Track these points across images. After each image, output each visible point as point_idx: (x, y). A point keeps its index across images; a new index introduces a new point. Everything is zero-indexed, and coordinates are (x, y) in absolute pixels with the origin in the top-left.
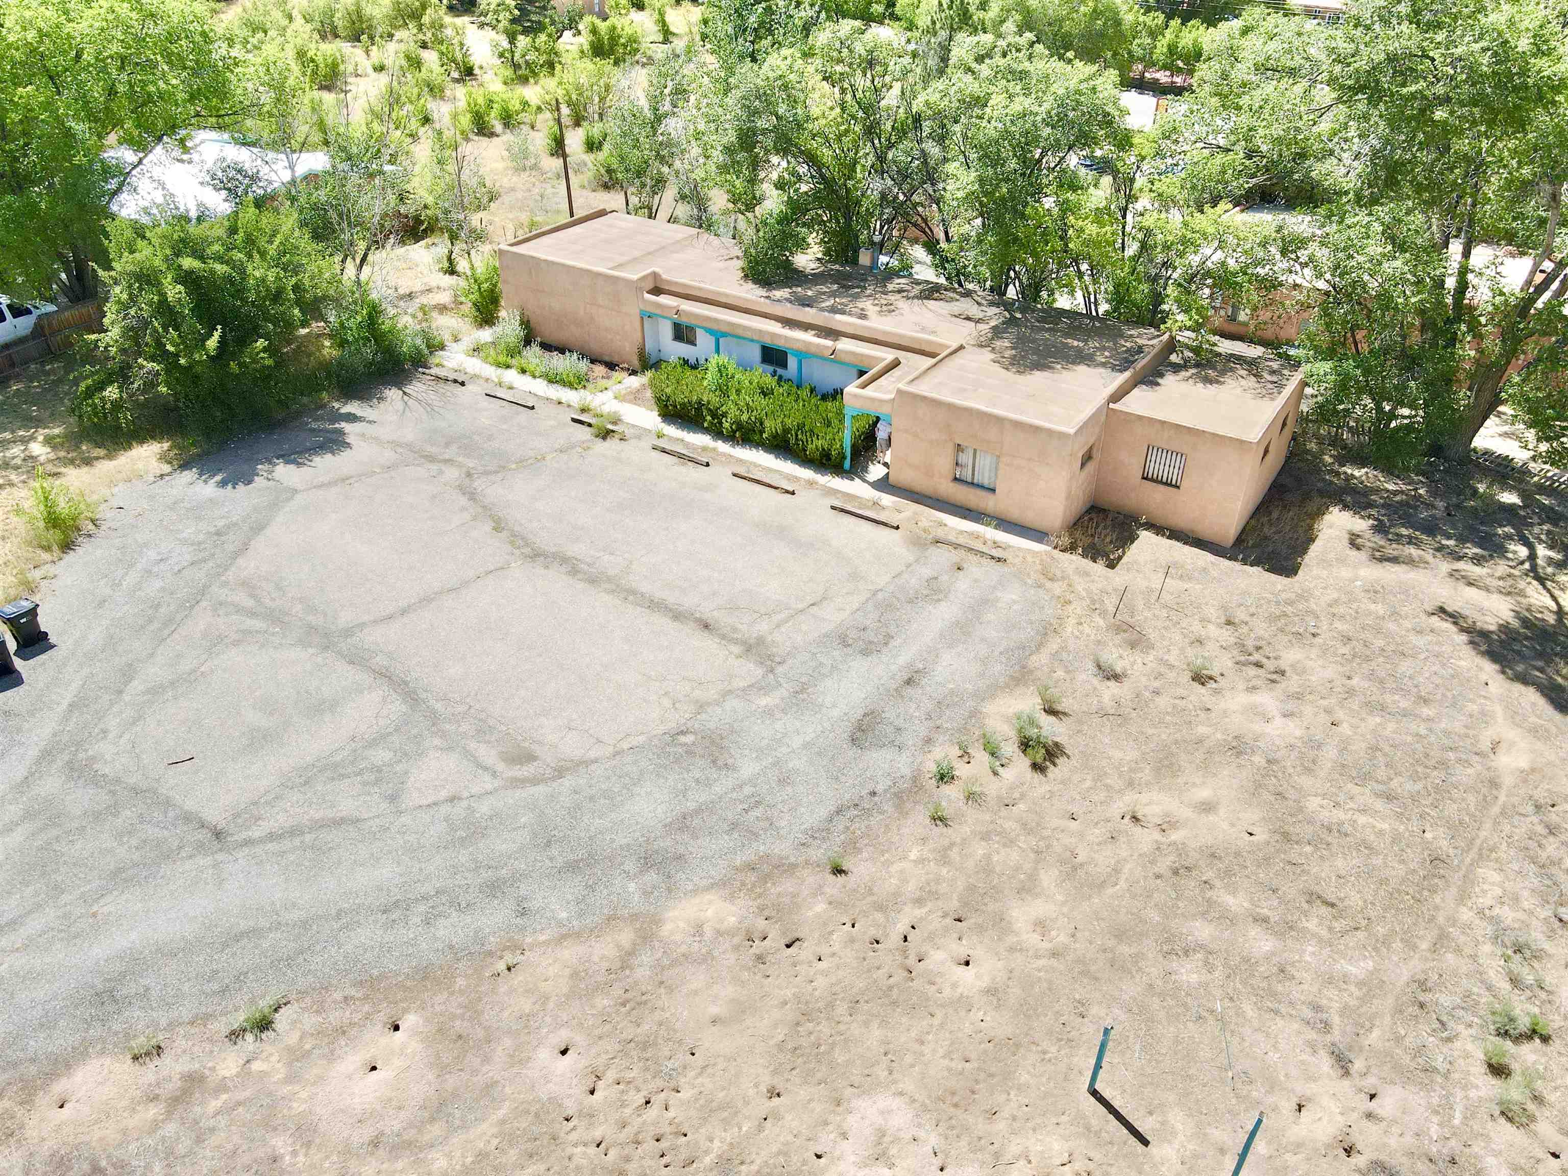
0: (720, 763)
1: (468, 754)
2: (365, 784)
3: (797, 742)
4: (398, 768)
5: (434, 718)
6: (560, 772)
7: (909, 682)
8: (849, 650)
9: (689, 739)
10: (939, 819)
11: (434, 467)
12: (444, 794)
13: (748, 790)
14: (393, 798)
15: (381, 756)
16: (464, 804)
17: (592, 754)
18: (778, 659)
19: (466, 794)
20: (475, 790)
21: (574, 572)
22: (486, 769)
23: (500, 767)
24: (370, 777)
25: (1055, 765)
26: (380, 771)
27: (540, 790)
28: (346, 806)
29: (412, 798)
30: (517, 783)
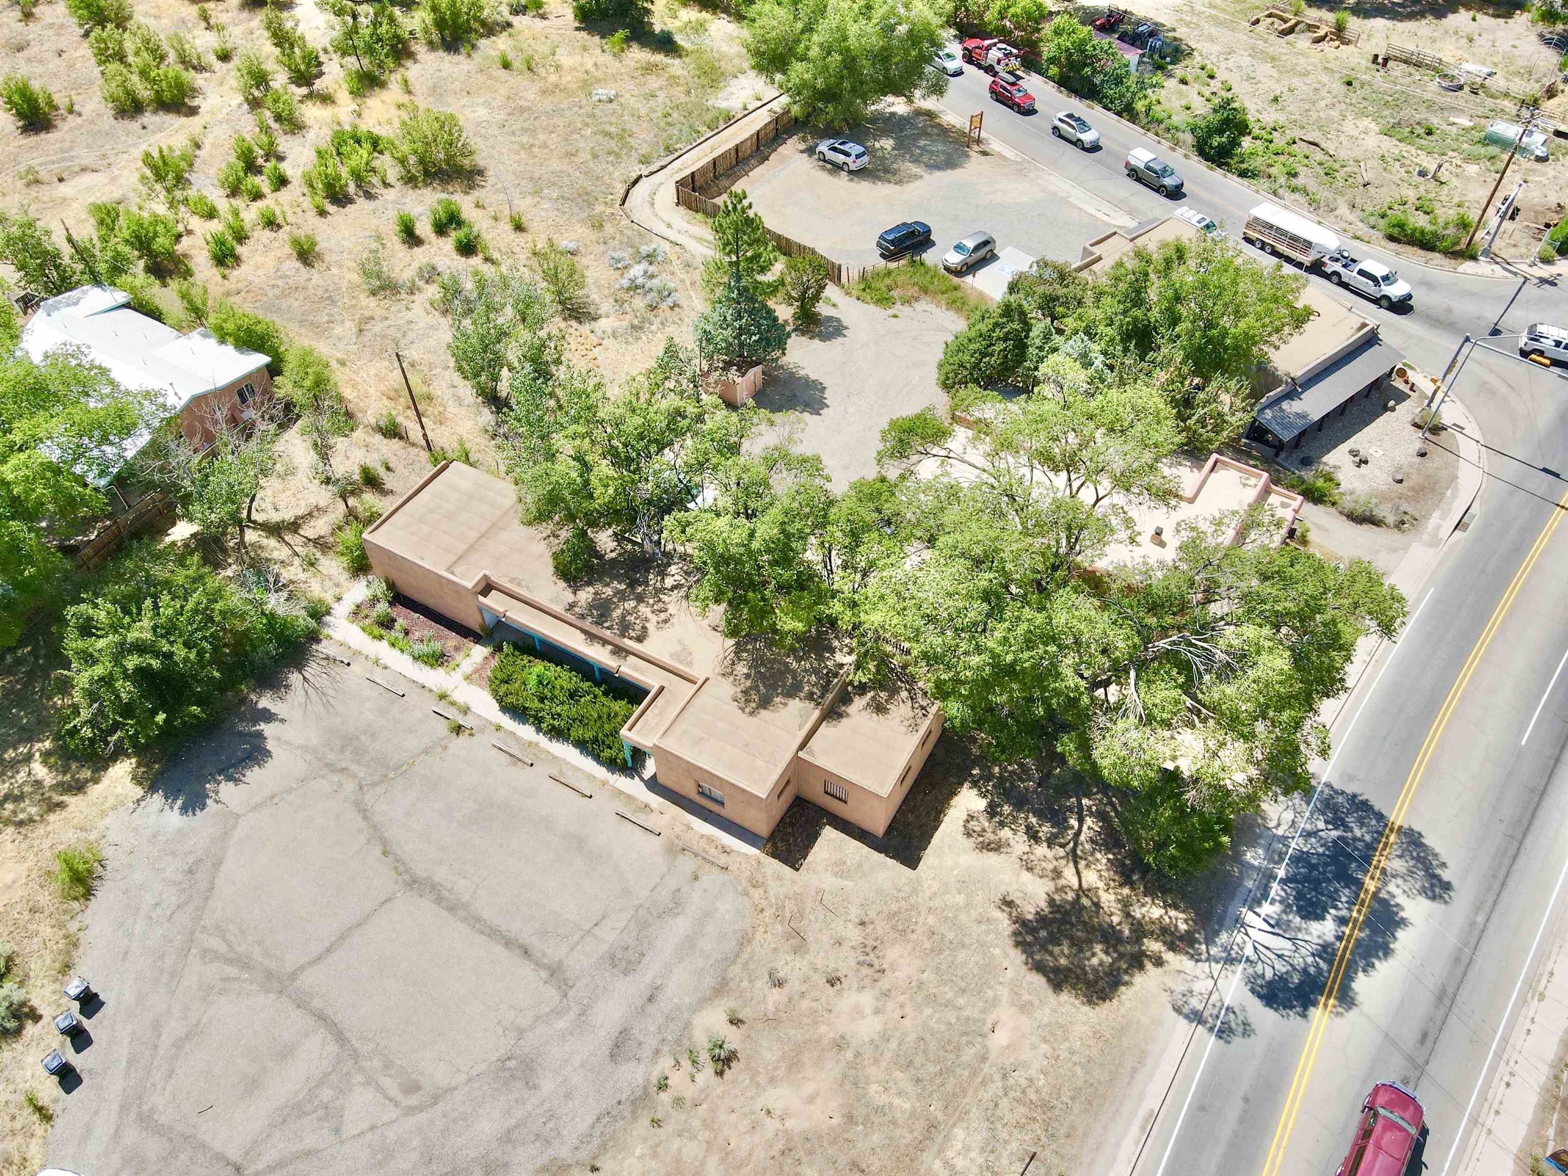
0: (531, 1084)
1: (380, 1089)
2: (320, 1119)
3: (577, 1060)
4: (338, 1103)
5: (356, 1056)
6: (436, 1099)
7: (650, 999)
8: (615, 971)
9: (512, 1064)
10: (656, 1123)
11: (335, 778)
12: (365, 1126)
13: (547, 1105)
14: (337, 1131)
15: (327, 1094)
16: (379, 1131)
17: (454, 1083)
18: (570, 983)
19: (380, 1123)
20: (385, 1119)
21: (439, 900)
22: (390, 1100)
23: (400, 1097)
24: (321, 1113)
25: (730, 1068)
26: (326, 1108)
27: (423, 1117)
28: (310, 1141)
29: (350, 1130)
30: (411, 1111)
